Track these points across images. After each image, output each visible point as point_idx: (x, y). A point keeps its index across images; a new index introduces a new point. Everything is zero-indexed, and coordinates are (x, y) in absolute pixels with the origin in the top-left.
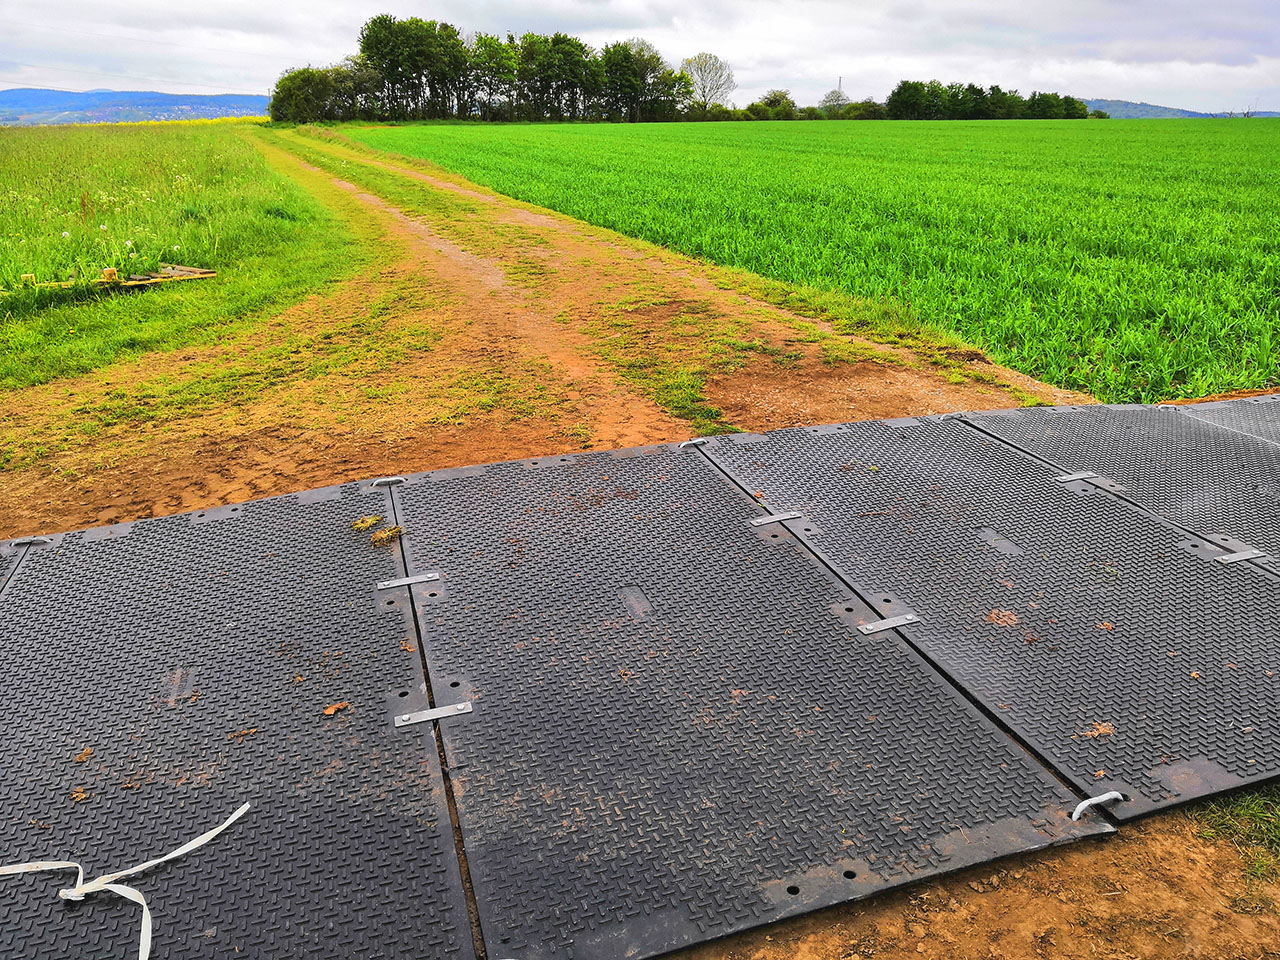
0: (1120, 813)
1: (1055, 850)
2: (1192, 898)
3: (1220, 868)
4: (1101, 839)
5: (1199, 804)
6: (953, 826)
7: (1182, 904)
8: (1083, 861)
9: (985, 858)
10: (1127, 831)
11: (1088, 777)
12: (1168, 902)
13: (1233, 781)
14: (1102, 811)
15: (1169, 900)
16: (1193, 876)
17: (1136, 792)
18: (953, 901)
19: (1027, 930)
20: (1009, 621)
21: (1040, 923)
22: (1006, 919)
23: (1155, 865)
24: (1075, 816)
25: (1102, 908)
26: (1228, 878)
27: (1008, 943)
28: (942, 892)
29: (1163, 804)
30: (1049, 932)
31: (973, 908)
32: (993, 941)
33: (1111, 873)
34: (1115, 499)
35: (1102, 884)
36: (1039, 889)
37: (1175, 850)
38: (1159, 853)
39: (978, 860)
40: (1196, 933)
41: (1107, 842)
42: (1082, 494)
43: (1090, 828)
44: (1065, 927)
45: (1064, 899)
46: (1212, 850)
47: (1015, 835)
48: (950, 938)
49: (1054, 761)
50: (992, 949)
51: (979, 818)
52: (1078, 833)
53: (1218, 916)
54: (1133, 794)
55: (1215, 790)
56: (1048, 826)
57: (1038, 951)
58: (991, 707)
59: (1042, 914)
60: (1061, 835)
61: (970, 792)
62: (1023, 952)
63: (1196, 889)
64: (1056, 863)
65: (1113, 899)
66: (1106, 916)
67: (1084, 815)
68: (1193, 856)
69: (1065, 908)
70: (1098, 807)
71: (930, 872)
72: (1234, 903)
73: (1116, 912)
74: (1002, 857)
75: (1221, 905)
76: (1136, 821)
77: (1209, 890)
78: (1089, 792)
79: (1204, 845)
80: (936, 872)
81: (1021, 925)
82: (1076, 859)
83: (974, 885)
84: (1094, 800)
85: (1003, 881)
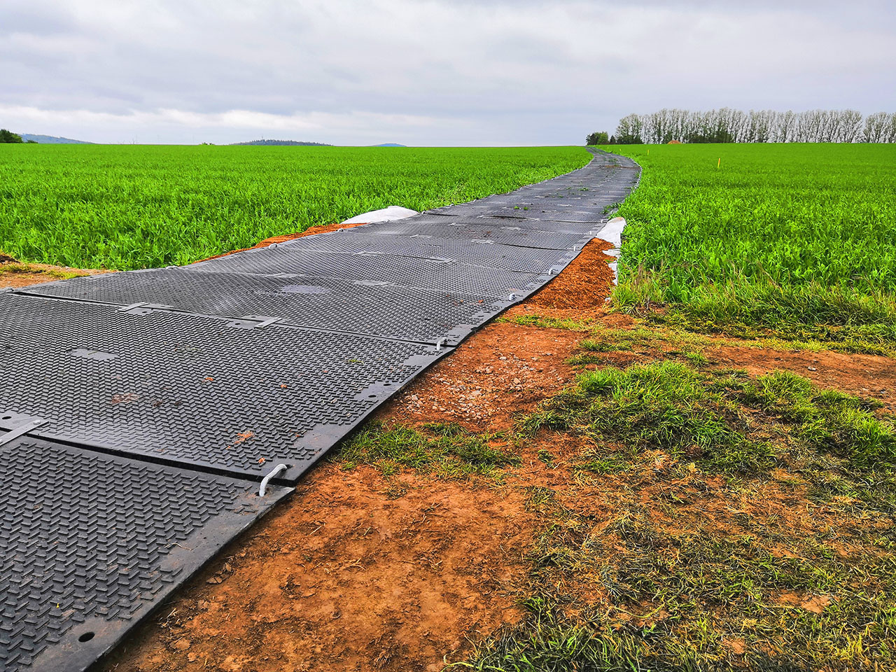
0: (291, 475)
1: (261, 522)
2: (364, 506)
3: (368, 482)
4: (285, 502)
5: (335, 450)
6: (169, 546)
7: (362, 513)
8: (284, 521)
9: (212, 553)
10: (300, 488)
11: (255, 467)
12: (353, 516)
13: (344, 430)
14: (277, 482)
15: (352, 516)
16: (357, 493)
17: (293, 460)
18: (200, 602)
19: (273, 588)
20: (132, 399)
21: (280, 577)
22: (252, 590)
23: (330, 499)
24: (262, 493)
25: (315, 543)
26: (376, 484)
27: (264, 606)
28: (185, 602)
29: (314, 459)
30: (291, 579)
31: (221, 598)
32: (251, 611)
33: (307, 518)
34: (169, 312)
35: (306, 528)
36: (264, 555)
37: (336, 485)
38: (329, 491)
39: (207, 557)
40: (381, 524)
41: (291, 501)
42: (144, 314)
43: (277, 495)
44: (299, 570)
45: (286, 551)
46: (356, 474)
47: (226, 526)
48: (214, 632)
49: (224, 468)
50: (255, 618)
51: (188, 530)
52: (272, 500)
53: (386, 507)
54: (293, 462)
55: (340, 437)
56: (247, 509)
57: (291, 596)
58: (151, 454)
59: (277, 570)
60: (261, 509)
61: (170, 516)
62: (279, 605)
63: (364, 500)
64: (266, 532)
65: (320, 533)
66: (321, 546)
67: (267, 490)
68: (349, 482)
69: (290, 557)
70: (272, 481)
71: (168, 589)
72: (389, 495)
73: (326, 539)
74: (225, 545)
75: (383, 500)
76: (303, 478)
77: (371, 496)
78: (261, 474)
79: (352, 474)
80: (175, 585)
81: (266, 588)
82: (278, 522)
83: (212, 580)
84: (271, 475)
85: (234, 565)
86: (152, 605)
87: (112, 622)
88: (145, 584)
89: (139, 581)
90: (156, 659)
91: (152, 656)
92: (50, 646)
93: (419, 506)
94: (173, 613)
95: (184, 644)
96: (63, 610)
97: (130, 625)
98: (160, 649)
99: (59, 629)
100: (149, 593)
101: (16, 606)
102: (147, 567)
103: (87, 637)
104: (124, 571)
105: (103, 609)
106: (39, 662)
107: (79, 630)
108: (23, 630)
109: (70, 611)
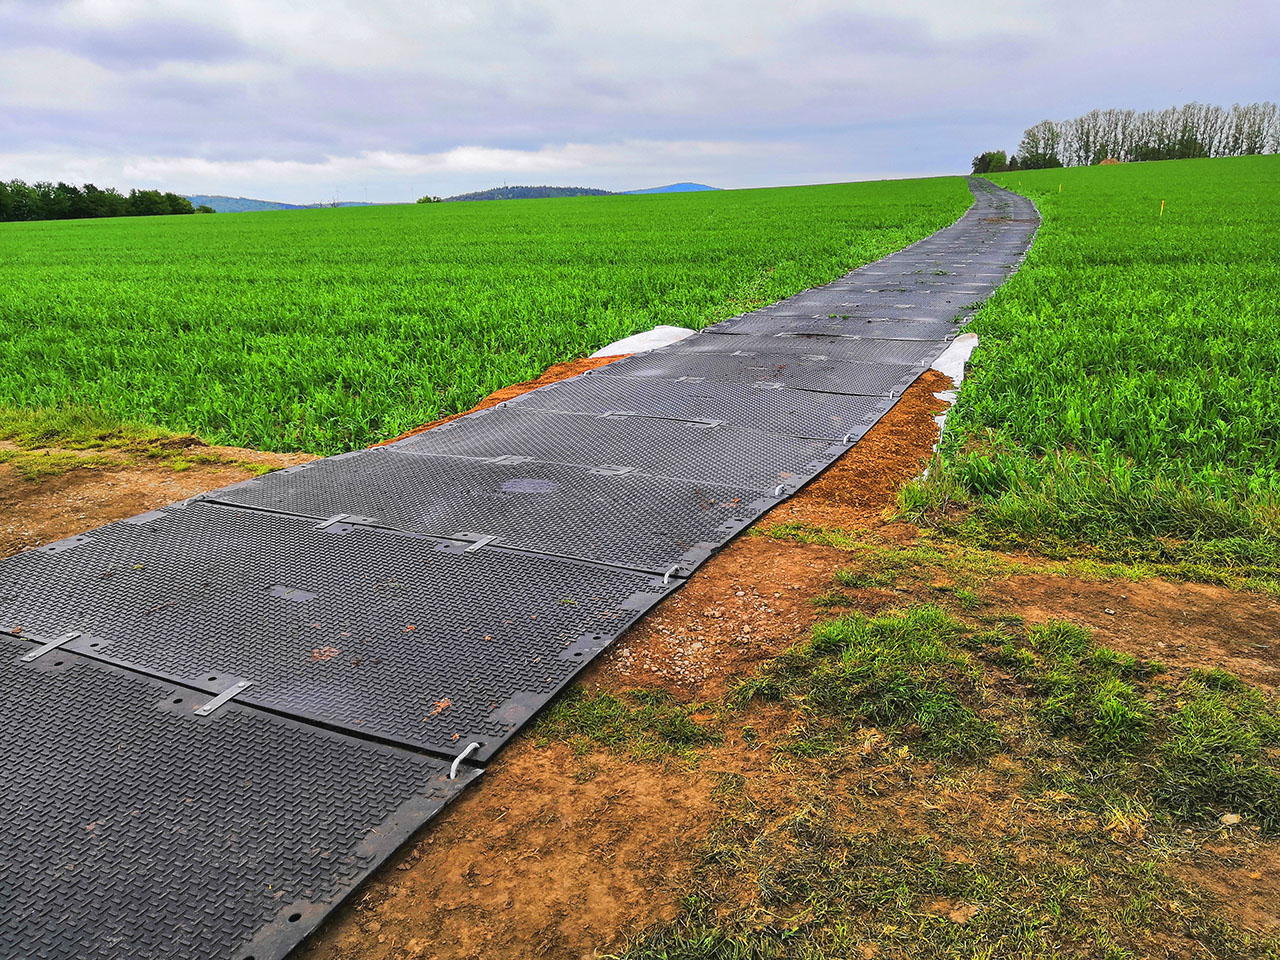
0: (482, 757)
1: (450, 807)
2: (551, 790)
3: (559, 762)
4: (476, 783)
5: (530, 724)
6: (364, 831)
7: (547, 798)
8: (472, 805)
9: (402, 841)
10: (492, 768)
11: (448, 744)
12: (538, 802)
13: (544, 698)
14: (469, 762)
15: (539, 800)
16: (546, 775)
17: (486, 736)
18: (391, 887)
19: (455, 876)
20: (332, 654)
21: (462, 865)
22: (437, 876)
23: (520, 782)
24: (452, 776)
25: (499, 830)
26: (567, 765)
27: (446, 893)
28: (378, 887)
29: (507, 736)
30: (471, 868)
31: (409, 884)
32: (435, 898)
33: (494, 802)
34: (372, 529)
35: (492, 814)
36: (450, 842)
37: (527, 765)
38: (519, 772)
39: (397, 844)
40: (564, 811)
41: (481, 783)
42: (344, 533)
43: (467, 778)
44: (481, 858)
45: (471, 838)
46: (550, 752)
47: (416, 812)
48: (401, 917)
49: (418, 744)
50: (437, 905)
51: (382, 815)
52: (460, 786)
53: (572, 792)
54: (485, 739)
55: (536, 709)
56: (437, 793)
57: (471, 885)
58: (349, 726)
59: (461, 857)
60: (450, 794)
61: (366, 798)
62: (459, 893)
63: (551, 783)
64: (454, 817)
65: (504, 820)
66: (504, 833)
67: (458, 771)
68: (540, 762)
69: (474, 844)
70: (464, 762)
71: (364, 875)
72: (577, 778)
73: (509, 827)
74: (415, 833)
75: (570, 784)
76: (494, 758)
77: (560, 779)
78: (454, 754)
79: (544, 752)
80: (369, 871)
81: (449, 875)
82: (465, 806)
83: (401, 866)
84: (461, 756)
85: (422, 851)
86: (349, 890)
87: (315, 905)
88: (343, 869)
89: (338, 866)
90: (352, 939)
91: (348, 937)
92: (266, 924)
93: (604, 792)
94: (366, 897)
95: (375, 926)
96: (275, 892)
97: (330, 908)
98: (355, 930)
99: (272, 909)
100: (346, 878)
101: (236, 886)
102: (345, 851)
103: (295, 918)
104: (325, 855)
105: (308, 892)
106: (258, 938)
107: (289, 911)
108: (243, 909)
109: (281, 893)
